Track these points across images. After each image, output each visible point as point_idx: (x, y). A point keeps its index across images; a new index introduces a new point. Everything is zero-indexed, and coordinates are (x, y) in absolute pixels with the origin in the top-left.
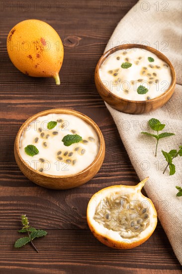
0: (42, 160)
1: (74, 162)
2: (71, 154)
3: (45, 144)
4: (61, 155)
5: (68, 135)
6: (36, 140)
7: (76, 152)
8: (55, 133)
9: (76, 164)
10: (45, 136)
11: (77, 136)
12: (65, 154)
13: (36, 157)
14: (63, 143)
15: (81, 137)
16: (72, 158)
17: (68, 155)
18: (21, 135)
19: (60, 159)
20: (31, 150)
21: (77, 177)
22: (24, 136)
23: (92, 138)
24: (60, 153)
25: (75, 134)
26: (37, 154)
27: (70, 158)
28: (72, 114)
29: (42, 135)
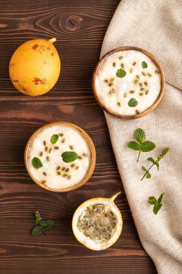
0: (45, 174)
1: (69, 177)
2: (67, 170)
3: (47, 158)
4: (60, 170)
5: (67, 152)
6: (41, 154)
7: (72, 168)
8: (57, 148)
10: (48, 150)
11: (74, 153)
12: (63, 169)
13: (41, 170)
14: (62, 158)
15: (77, 154)
16: (68, 173)
17: (65, 170)
19: (59, 173)
20: (37, 163)
22: (32, 148)
23: (86, 154)
24: (59, 168)
25: (72, 151)
26: (41, 166)
27: (66, 173)
29: (46, 149)
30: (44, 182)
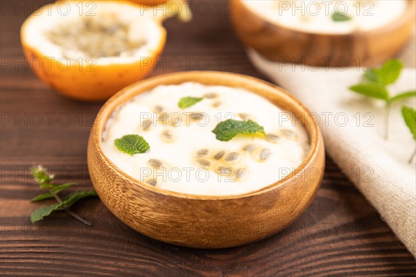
0: (156, 164)
1: (238, 174)
2: (232, 157)
3: (167, 135)
4: (207, 158)
5: (229, 121)
7: (247, 153)
9: (243, 177)
11: (252, 123)
12: (218, 157)
13: (141, 159)
14: (214, 135)
16: (235, 165)
17: (224, 157)
18: (110, 116)
19: (206, 164)
20: (132, 144)
21: (245, 205)
23: (291, 132)
24: (204, 152)
25: (246, 120)
26: (144, 152)
27: (229, 164)
28: (243, 86)
30: (154, 183)
